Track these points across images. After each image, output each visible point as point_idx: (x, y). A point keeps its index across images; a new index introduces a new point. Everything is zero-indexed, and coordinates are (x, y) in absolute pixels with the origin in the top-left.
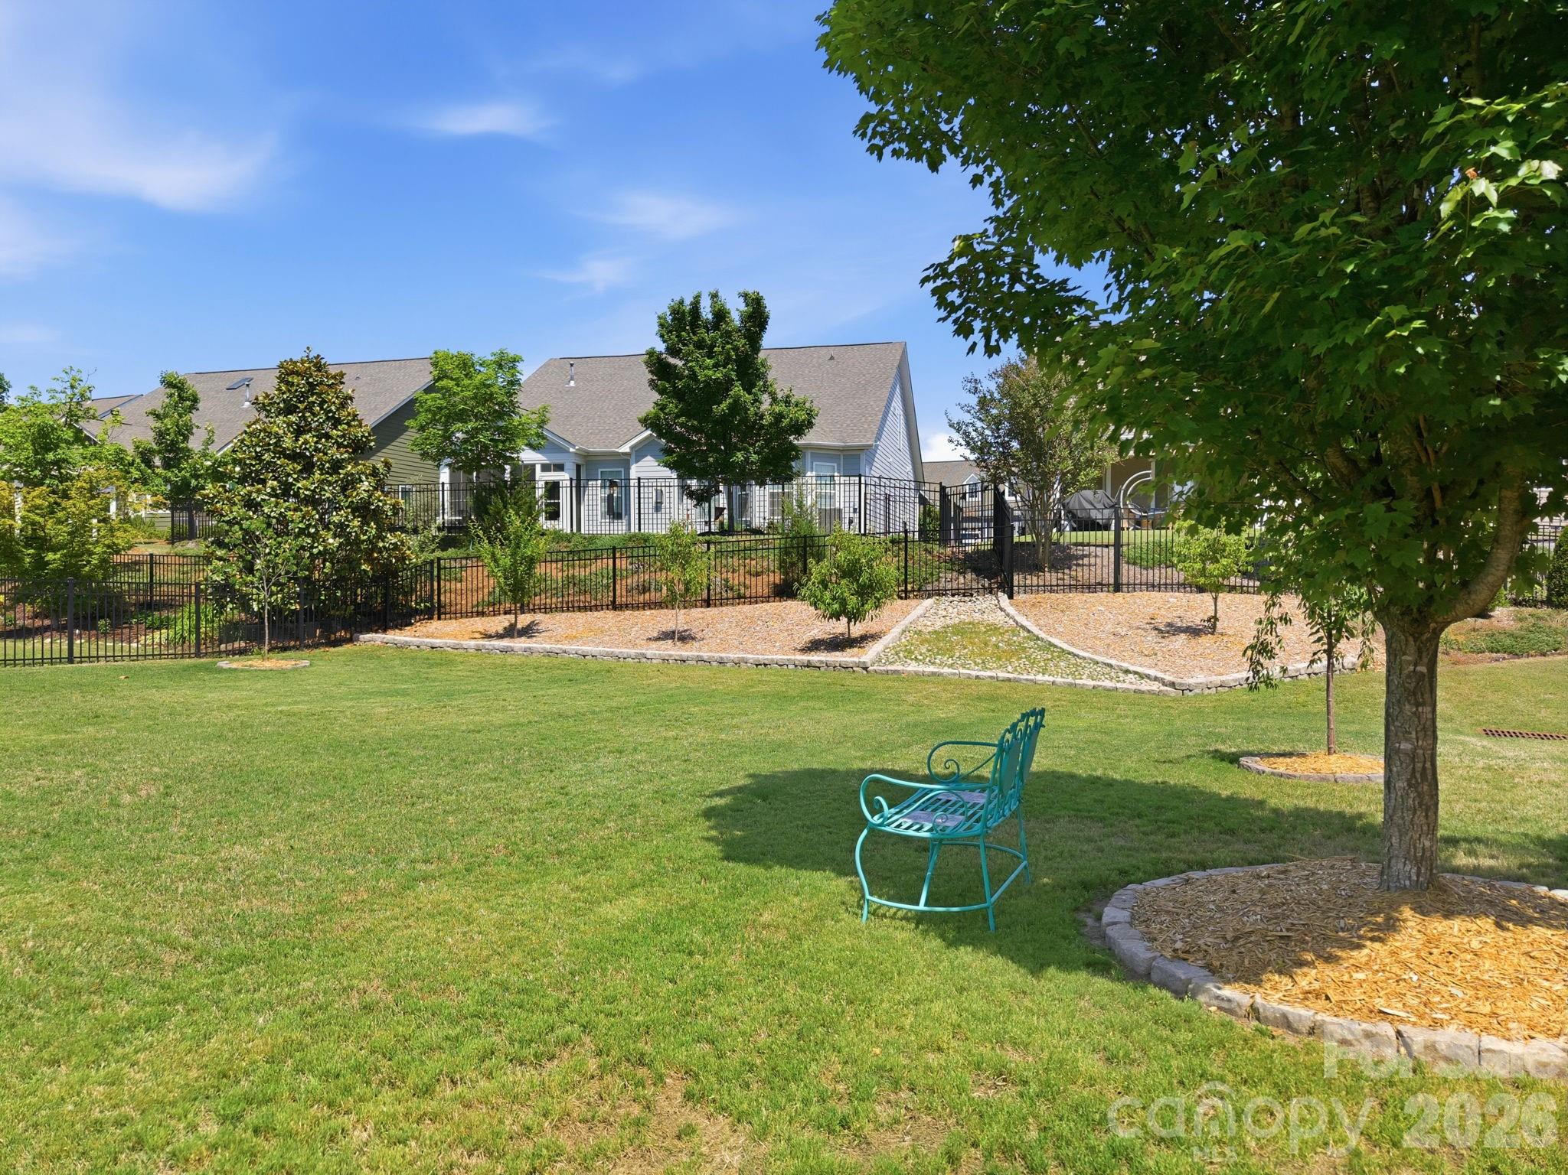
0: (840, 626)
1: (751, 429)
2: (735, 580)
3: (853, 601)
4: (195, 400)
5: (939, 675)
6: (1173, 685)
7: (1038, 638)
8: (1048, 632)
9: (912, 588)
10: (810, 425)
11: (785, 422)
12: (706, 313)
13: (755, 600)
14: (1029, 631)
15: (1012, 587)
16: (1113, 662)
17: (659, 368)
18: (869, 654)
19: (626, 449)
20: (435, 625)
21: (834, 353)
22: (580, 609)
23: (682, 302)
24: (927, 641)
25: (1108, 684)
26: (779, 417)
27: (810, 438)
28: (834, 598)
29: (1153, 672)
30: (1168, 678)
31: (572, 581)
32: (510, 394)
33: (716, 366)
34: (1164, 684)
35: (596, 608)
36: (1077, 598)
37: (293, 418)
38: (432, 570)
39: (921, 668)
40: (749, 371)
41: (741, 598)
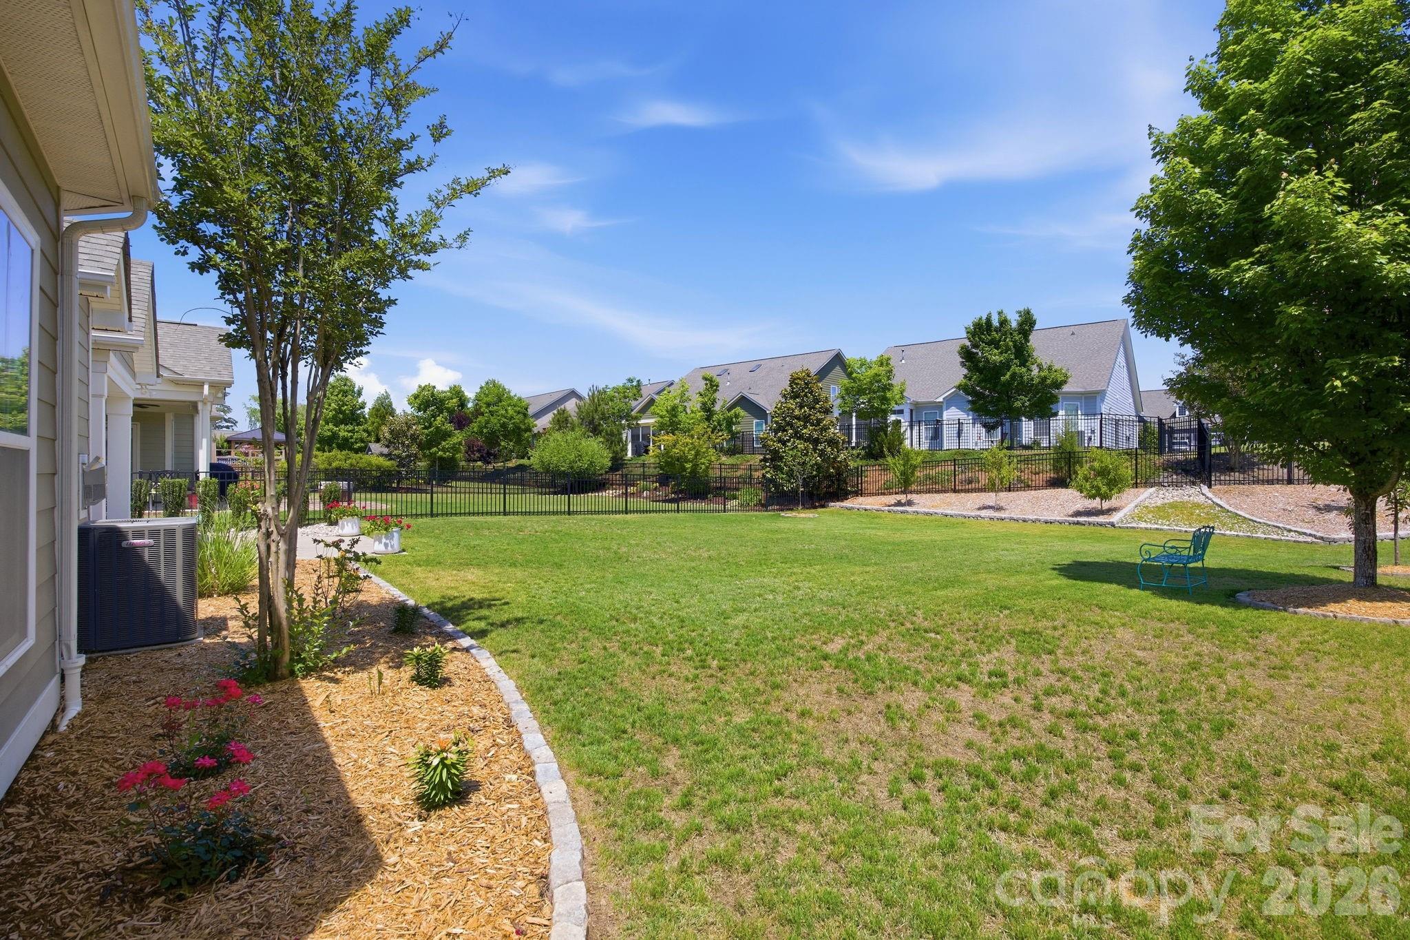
0: (1095, 503)
1: (1026, 387)
2: (1024, 477)
3: (1104, 489)
4: (717, 386)
5: (1161, 530)
6: (1322, 538)
7: (1228, 511)
8: (1236, 507)
9: (1141, 481)
10: (1065, 382)
11: (1049, 381)
12: (995, 323)
13: (1037, 488)
14: (1222, 507)
15: (1211, 481)
16: (1281, 525)
17: (968, 356)
18: (1115, 518)
19: (941, 399)
20: (860, 499)
21: (1074, 330)
22: (936, 492)
23: (981, 319)
24: (1152, 512)
25: (1275, 537)
26: (1044, 379)
27: (1066, 388)
28: (1093, 487)
29: (1308, 531)
30: (1319, 534)
31: (928, 477)
32: (889, 378)
33: (1001, 353)
34: (1316, 538)
35: (945, 491)
36: (1258, 488)
37: (798, 400)
38: (859, 472)
39: (1149, 526)
40: (1022, 354)
41: (1028, 487)
